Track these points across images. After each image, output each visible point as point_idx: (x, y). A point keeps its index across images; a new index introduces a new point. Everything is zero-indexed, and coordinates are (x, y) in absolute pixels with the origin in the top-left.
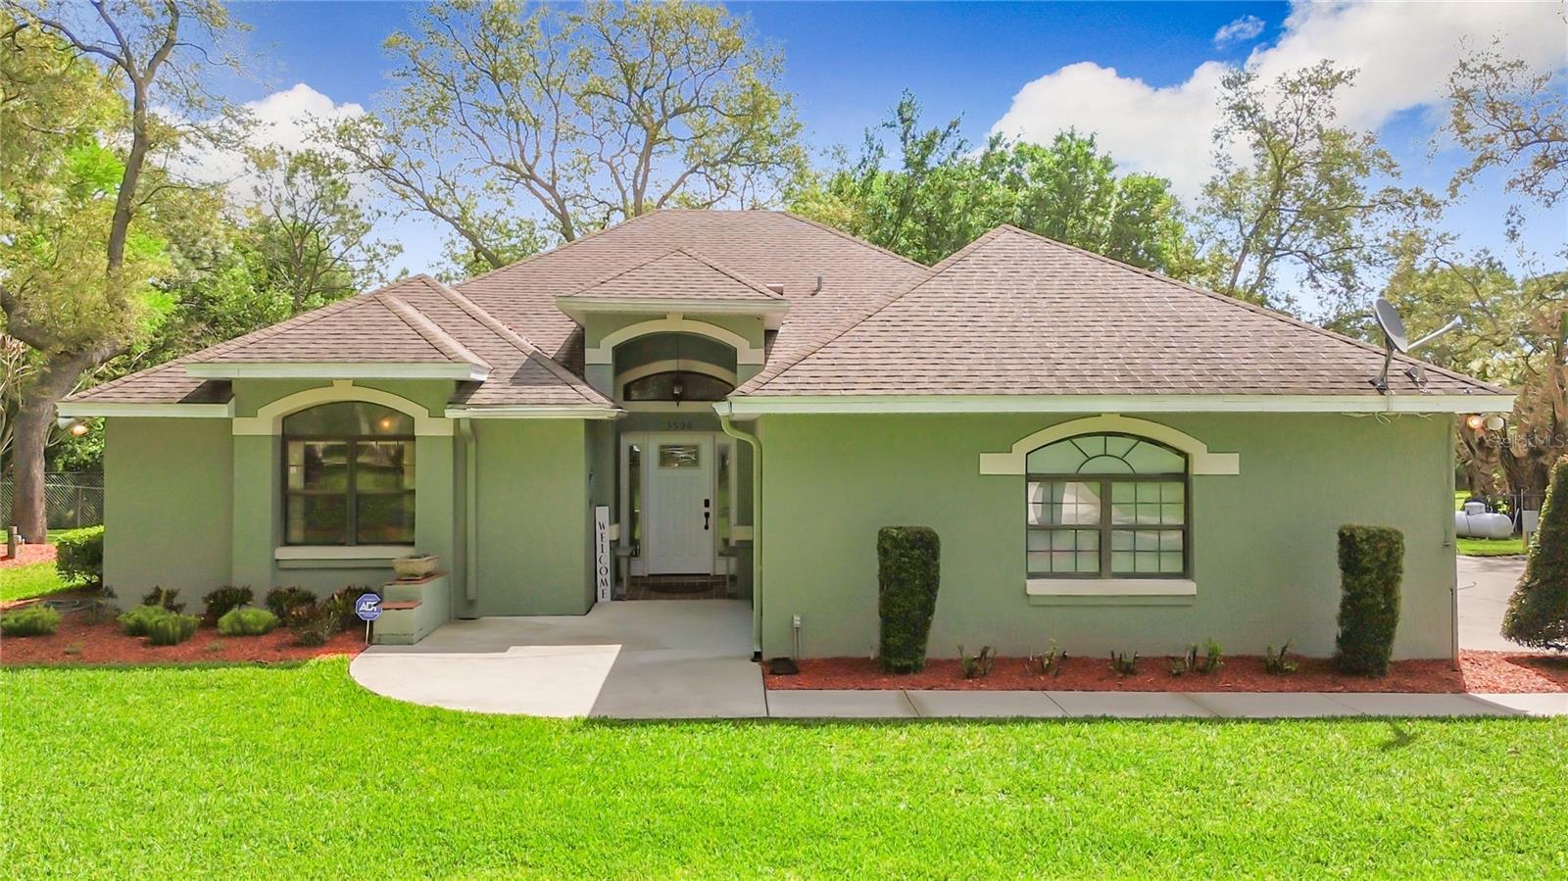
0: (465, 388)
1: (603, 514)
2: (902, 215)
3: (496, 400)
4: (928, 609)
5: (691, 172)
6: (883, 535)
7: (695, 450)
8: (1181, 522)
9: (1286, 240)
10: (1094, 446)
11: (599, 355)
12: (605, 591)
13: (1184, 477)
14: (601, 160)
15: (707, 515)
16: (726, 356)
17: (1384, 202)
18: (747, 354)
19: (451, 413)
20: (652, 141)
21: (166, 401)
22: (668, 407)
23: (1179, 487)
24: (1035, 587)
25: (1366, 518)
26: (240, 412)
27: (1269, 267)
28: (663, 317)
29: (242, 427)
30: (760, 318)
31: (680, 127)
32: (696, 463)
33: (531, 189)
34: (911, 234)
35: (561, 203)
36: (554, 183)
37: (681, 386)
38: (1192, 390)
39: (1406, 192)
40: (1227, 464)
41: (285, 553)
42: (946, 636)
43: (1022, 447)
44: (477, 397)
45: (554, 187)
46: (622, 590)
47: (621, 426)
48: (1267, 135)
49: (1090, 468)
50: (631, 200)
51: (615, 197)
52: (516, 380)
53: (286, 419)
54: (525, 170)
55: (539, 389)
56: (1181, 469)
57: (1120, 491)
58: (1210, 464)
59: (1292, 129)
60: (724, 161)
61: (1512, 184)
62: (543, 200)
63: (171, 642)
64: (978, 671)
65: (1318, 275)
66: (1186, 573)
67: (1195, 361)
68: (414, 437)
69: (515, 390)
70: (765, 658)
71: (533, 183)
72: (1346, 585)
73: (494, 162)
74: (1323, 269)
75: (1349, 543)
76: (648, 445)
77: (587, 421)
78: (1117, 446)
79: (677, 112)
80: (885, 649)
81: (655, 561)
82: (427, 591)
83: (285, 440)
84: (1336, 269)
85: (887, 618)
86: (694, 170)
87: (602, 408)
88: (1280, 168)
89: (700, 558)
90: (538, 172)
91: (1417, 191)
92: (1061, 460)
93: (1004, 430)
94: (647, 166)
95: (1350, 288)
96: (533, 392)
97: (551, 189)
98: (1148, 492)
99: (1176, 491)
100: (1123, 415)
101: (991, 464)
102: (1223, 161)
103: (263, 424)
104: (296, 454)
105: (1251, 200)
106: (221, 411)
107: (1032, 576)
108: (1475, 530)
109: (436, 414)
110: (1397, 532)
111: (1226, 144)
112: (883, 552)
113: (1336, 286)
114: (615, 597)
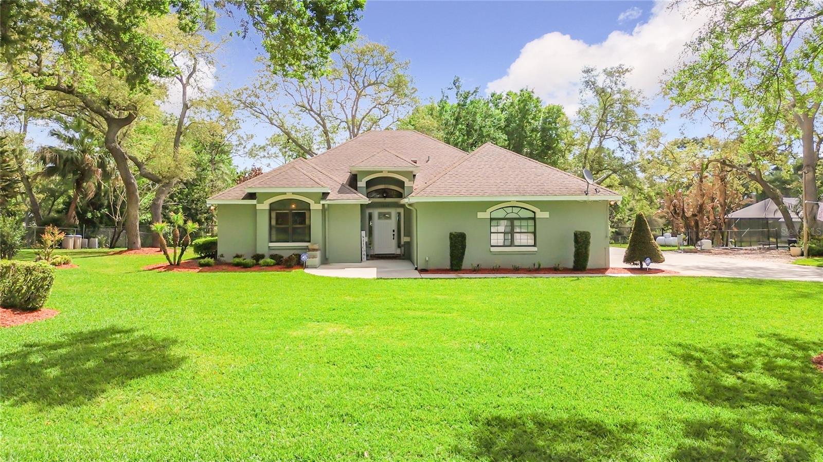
0: (325, 195)
1: (363, 233)
2: (457, 124)
3: (335, 197)
4: (463, 254)
5: (374, 107)
6: (451, 234)
7: (390, 214)
8: (533, 230)
9: (610, 132)
10: (509, 210)
11: (362, 184)
12: (364, 257)
13: (534, 219)
14: (337, 102)
15: (394, 235)
16: (401, 184)
17: (643, 119)
18: (407, 183)
19: (322, 202)
20: (359, 95)
21: (238, 199)
22: (382, 200)
23: (533, 221)
24: (493, 249)
25: (581, 229)
26: (258, 203)
27: (603, 143)
28: (382, 172)
29: (259, 207)
30: (412, 172)
31: (370, 90)
32: (389, 218)
33: (311, 115)
34: (460, 130)
35: (323, 120)
36: (320, 112)
37: (385, 193)
38: (535, 194)
39: (652, 116)
40: (546, 215)
41: (271, 244)
42: (467, 262)
43: (489, 210)
44: (329, 197)
45: (320, 114)
46: (369, 258)
47: (368, 206)
48: (601, 92)
49: (508, 216)
50: (350, 118)
51: (343, 117)
52: (339, 192)
53: (271, 204)
54: (309, 108)
55: (347, 195)
56: (533, 216)
57: (516, 223)
58: (540, 215)
59: (609, 90)
60: (387, 103)
61: (682, 116)
62: (316, 119)
63: (250, 267)
64: (477, 270)
65: (623, 146)
66: (535, 245)
67: (538, 186)
68: (310, 210)
69: (340, 195)
70: (419, 268)
71: (311, 112)
72: (576, 247)
73: (297, 105)
74: (625, 143)
75: (577, 236)
76: (376, 212)
77: (361, 205)
78: (516, 210)
79: (369, 85)
80: (452, 265)
81: (378, 250)
82: (318, 253)
83: (271, 210)
84: (630, 143)
85: (452, 256)
86: (375, 107)
87: (366, 201)
88: (605, 105)
89: (392, 249)
90: (314, 108)
91: (657, 115)
92: (501, 214)
93: (484, 206)
94: (357, 105)
95: (635, 151)
96: (345, 196)
97: (319, 115)
98: (524, 223)
99: (531, 223)
100: (517, 201)
101: (481, 215)
102: (583, 102)
103: (265, 206)
104: (274, 215)
105: (595, 117)
106: (254, 202)
107: (492, 246)
108: (668, 244)
109: (317, 202)
110: (588, 232)
111: (584, 95)
112: (451, 238)
113: (630, 150)
114: (367, 260)
